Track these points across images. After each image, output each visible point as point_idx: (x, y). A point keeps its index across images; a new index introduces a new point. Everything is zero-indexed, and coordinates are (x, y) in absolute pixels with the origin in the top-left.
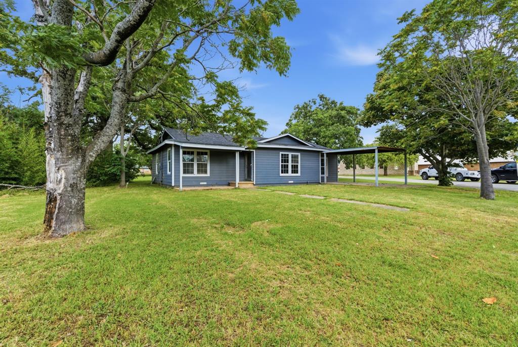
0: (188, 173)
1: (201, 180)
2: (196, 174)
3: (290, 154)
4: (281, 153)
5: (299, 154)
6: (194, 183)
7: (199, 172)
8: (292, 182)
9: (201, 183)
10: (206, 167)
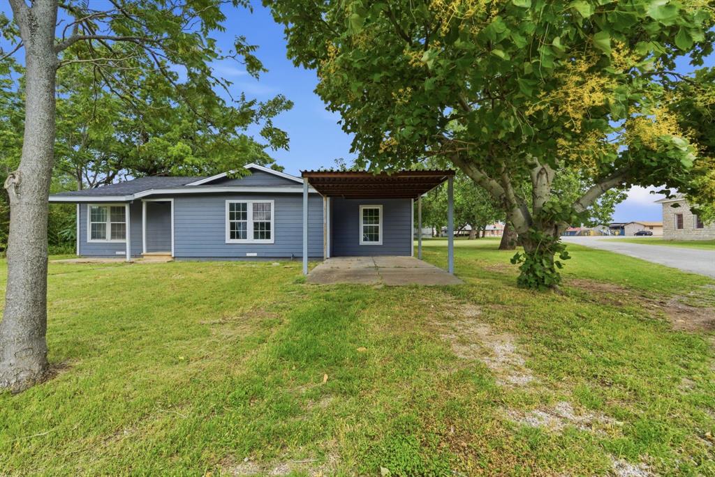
0: (99, 237)
1: (116, 248)
2: (108, 239)
3: (250, 203)
4: (228, 202)
5: (272, 202)
6: (107, 252)
7: (113, 236)
8: (255, 255)
9: (118, 253)
10: (125, 229)
